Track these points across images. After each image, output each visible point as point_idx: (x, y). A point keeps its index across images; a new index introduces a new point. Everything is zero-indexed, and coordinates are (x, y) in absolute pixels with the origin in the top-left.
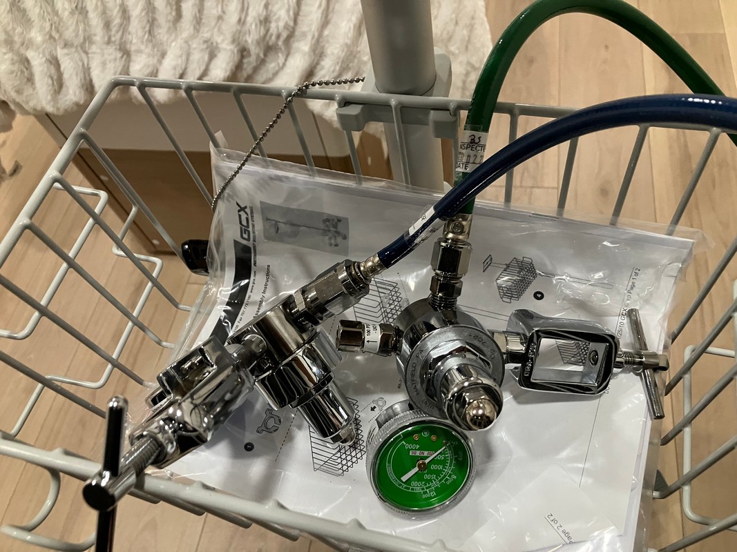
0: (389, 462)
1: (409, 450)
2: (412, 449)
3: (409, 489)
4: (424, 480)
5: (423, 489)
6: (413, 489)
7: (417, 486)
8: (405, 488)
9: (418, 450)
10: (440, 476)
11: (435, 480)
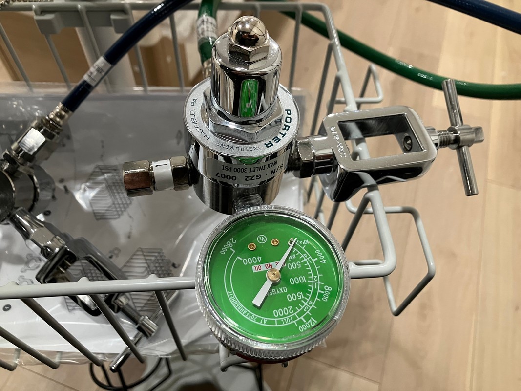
0: (229, 290)
1: (250, 266)
2: (253, 264)
3: (273, 323)
4: (289, 304)
5: (294, 318)
6: (280, 322)
7: (284, 316)
8: (268, 322)
9: (262, 263)
10: (309, 293)
11: (305, 301)
